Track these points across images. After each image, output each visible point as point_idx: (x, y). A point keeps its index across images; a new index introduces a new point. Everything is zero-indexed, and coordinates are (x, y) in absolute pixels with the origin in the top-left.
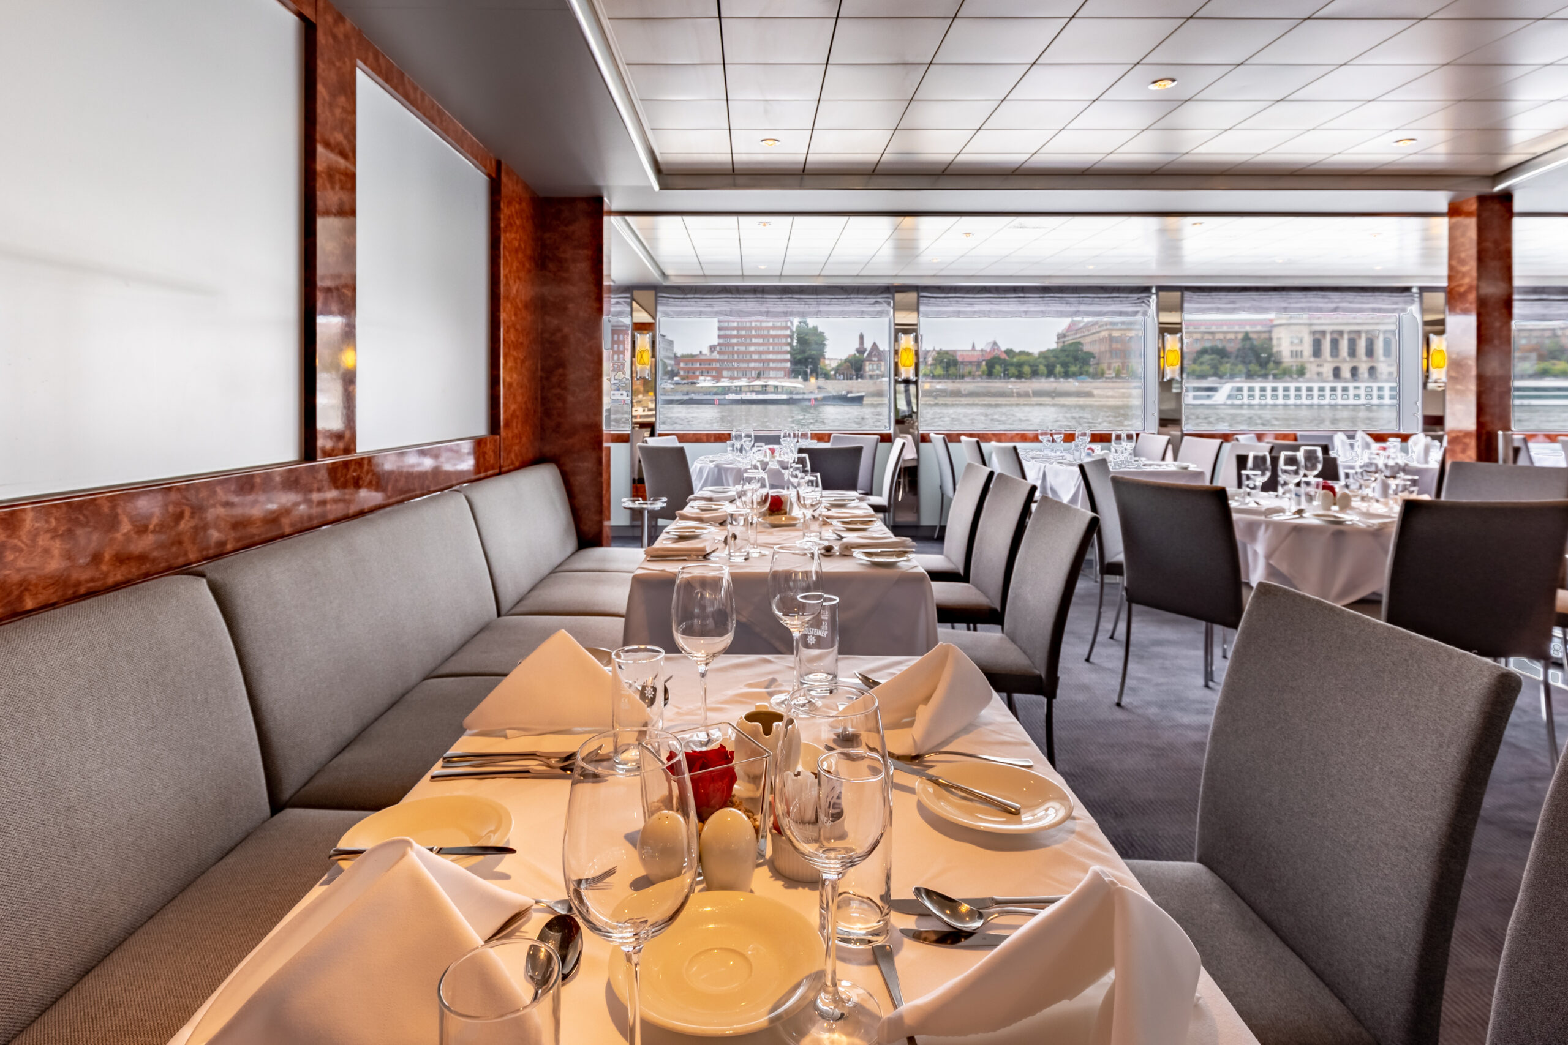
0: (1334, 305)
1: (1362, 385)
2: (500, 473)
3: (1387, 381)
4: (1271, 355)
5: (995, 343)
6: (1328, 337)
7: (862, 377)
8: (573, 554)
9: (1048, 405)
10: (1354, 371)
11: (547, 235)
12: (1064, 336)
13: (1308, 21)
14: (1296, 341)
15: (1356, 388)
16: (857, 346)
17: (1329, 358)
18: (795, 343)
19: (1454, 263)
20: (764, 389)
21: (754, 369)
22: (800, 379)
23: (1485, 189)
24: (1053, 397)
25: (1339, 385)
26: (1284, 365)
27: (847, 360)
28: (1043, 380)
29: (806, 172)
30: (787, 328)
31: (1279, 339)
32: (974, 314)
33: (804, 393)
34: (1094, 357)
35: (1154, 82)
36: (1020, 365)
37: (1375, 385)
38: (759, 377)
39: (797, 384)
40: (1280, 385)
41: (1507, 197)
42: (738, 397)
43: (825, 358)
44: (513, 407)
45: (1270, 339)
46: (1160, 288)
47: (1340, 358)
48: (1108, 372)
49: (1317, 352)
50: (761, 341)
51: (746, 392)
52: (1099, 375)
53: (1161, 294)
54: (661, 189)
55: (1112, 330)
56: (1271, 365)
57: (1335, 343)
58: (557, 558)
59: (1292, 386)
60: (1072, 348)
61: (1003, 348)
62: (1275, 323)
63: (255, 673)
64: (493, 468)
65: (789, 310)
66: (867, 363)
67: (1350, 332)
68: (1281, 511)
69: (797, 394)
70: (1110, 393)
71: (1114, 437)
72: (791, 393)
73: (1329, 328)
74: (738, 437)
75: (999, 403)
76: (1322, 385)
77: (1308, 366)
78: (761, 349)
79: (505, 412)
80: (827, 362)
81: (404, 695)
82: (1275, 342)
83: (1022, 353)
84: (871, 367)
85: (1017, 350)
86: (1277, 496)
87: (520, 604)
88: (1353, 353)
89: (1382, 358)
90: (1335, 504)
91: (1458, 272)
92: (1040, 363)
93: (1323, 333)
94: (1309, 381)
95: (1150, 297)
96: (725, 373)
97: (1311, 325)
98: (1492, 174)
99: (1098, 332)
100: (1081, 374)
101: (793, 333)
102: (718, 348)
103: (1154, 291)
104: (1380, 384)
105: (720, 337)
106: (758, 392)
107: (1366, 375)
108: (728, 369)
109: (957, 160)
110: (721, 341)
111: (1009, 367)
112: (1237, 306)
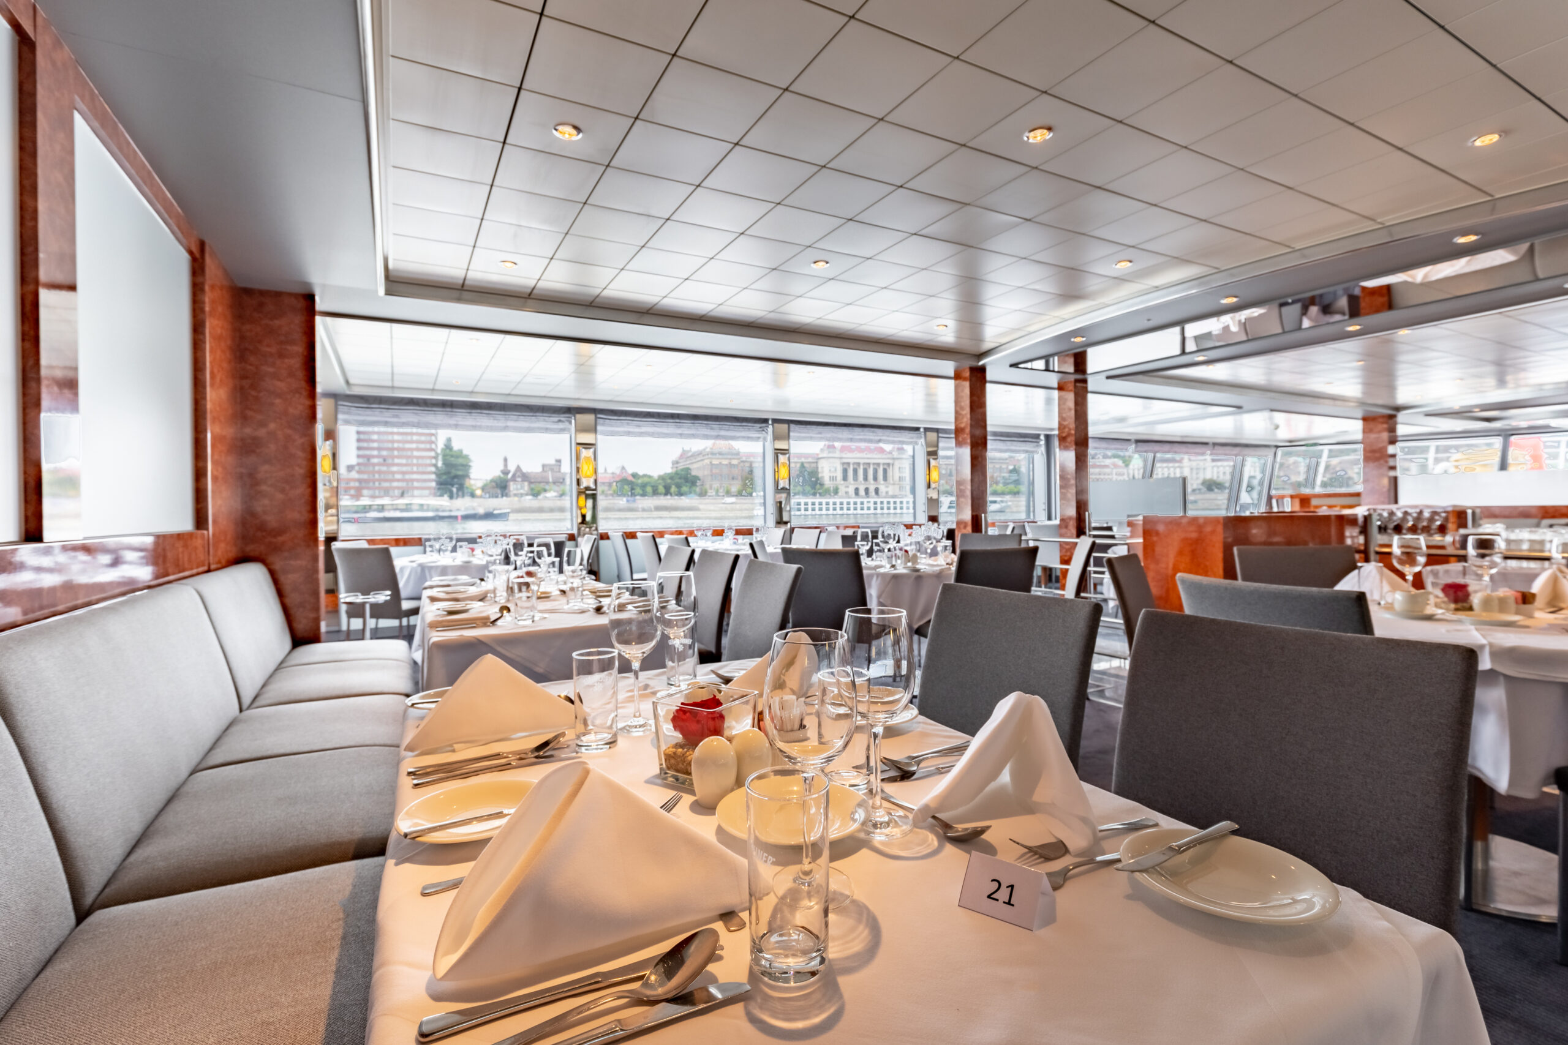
0: (878, 438)
1: (872, 500)
2: (209, 571)
3: (885, 497)
4: (818, 479)
5: (623, 468)
6: (851, 467)
7: (507, 495)
8: (290, 652)
9: (666, 518)
10: (867, 490)
11: (247, 327)
12: (677, 463)
13: (914, 236)
14: (833, 469)
15: (868, 502)
16: (502, 467)
17: (852, 482)
18: (440, 464)
19: (958, 409)
20: (408, 508)
21: (398, 488)
22: (446, 497)
23: (974, 364)
24: (670, 511)
25: (859, 500)
26: (826, 486)
27: (492, 481)
28: (662, 497)
29: (532, 296)
30: (431, 450)
31: (822, 468)
32: (641, 434)
33: (451, 511)
34: (699, 480)
35: (815, 263)
36: (643, 486)
37: (879, 500)
38: (402, 495)
39: (444, 502)
40: (824, 501)
41: (982, 370)
42: (381, 515)
43: (470, 478)
44: (219, 502)
45: (817, 468)
46: (775, 421)
47: (859, 481)
48: (710, 491)
49: (845, 478)
50: (404, 461)
51: (389, 510)
52: (703, 494)
53: (776, 425)
54: (386, 294)
55: (712, 458)
56: (818, 486)
57: (855, 471)
58: (280, 655)
59: (831, 501)
60: (683, 473)
61: (630, 471)
62: (820, 456)
63: (40, 768)
64: (203, 565)
65: (478, 424)
66: (511, 483)
67: (864, 464)
68: (881, 567)
69: (443, 511)
70: (712, 507)
71: (754, 529)
72: (437, 510)
73: (852, 461)
74: (437, 539)
75: (627, 516)
76: (849, 500)
77: (840, 487)
78: (404, 469)
79: (213, 506)
80: (472, 482)
81: (178, 789)
82: (820, 470)
83: (645, 476)
84: (515, 486)
85: (641, 473)
86: (873, 560)
87: (258, 699)
88: (866, 478)
89: (882, 482)
90: (909, 561)
91: (960, 414)
92: (660, 484)
93: (848, 464)
94: (840, 498)
95: (768, 427)
96: (365, 492)
97: (841, 458)
98: (978, 353)
99: (702, 460)
100: (690, 493)
101: (437, 454)
102: (357, 468)
103: (770, 422)
104: (882, 500)
105: (359, 456)
106: (402, 510)
107: (874, 493)
108: (368, 488)
109: (662, 302)
110: (361, 460)
111: (635, 487)
112: (822, 436)
